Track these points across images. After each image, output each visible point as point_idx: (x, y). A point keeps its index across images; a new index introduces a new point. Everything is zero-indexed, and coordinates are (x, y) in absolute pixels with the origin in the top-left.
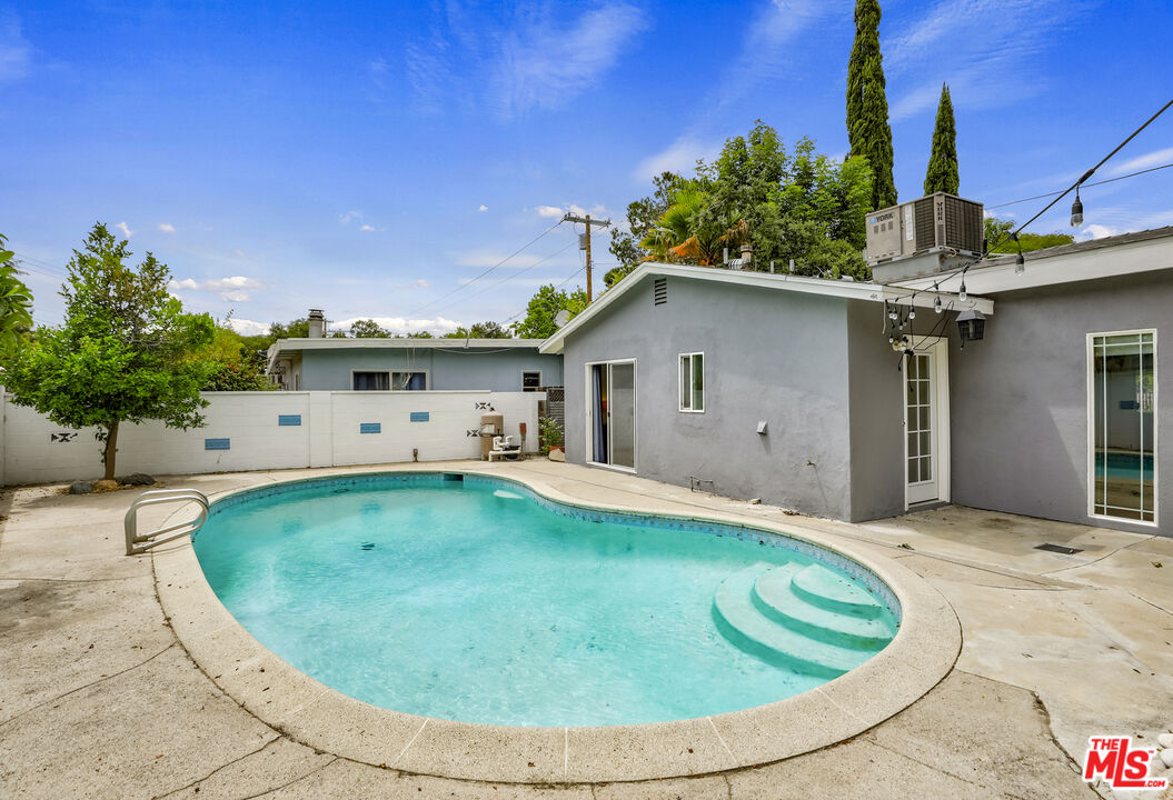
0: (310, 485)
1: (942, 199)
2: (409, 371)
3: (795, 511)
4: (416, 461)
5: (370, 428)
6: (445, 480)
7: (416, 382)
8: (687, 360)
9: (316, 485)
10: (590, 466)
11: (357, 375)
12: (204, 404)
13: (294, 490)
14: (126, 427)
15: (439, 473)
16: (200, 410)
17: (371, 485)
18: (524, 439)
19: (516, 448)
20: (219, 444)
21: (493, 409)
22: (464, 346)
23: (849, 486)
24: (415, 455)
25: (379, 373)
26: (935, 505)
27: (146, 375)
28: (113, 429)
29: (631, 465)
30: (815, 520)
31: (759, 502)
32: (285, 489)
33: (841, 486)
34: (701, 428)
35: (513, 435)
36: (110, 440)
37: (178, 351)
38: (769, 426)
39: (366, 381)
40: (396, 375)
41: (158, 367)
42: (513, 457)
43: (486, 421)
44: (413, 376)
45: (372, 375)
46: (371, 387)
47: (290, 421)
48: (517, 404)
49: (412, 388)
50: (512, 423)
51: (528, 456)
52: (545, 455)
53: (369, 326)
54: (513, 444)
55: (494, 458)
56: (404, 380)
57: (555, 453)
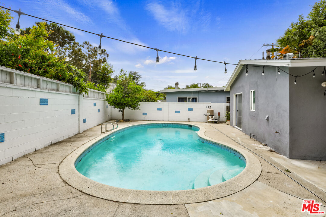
0: (157, 125)
3: (274, 150)
4: (189, 121)
5: (178, 112)
6: (189, 127)
7: (195, 100)
8: (251, 92)
9: (158, 125)
10: (234, 127)
11: (179, 98)
12: (139, 105)
13: (153, 125)
14: (127, 109)
15: (187, 125)
16: (138, 106)
17: (172, 126)
18: (219, 117)
19: (217, 120)
20: (145, 114)
21: (210, 108)
22: (206, 90)
23: (289, 143)
24: (189, 120)
25: (184, 98)
28: (124, 110)
29: (241, 127)
30: (279, 155)
31: (266, 145)
32: (151, 125)
33: (286, 143)
34: (254, 117)
35: (216, 116)
36: (123, 112)
37: (133, 93)
38: (269, 117)
39: (181, 100)
40: (189, 98)
42: (216, 122)
43: (208, 111)
44: (193, 98)
45: (182, 98)
46: (183, 101)
47: (159, 109)
48: (220, 107)
49: (193, 102)
50: (216, 112)
51: (221, 122)
52: (226, 122)
53: (207, 85)
54: (216, 118)
55: (209, 122)
56: (191, 100)
57: (228, 122)
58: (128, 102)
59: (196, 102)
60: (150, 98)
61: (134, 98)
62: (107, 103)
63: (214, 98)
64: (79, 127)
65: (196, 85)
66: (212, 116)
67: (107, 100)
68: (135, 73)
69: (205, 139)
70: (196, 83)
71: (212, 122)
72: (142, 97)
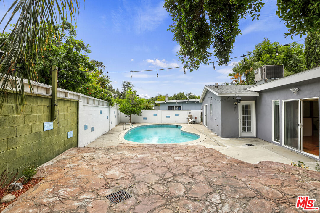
1: (265, 67)
2: (178, 106)
3: (217, 135)
5: (168, 117)
7: (180, 108)
11: (169, 107)
12: (142, 112)
14: (132, 115)
18: (196, 120)
19: (194, 122)
20: (145, 119)
21: (190, 114)
24: (176, 122)
25: (173, 107)
26: (253, 137)
27: (133, 108)
28: (131, 116)
29: (207, 126)
31: (215, 133)
33: (220, 130)
34: (212, 119)
35: (194, 119)
36: (130, 117)
37: (138, 104)
38: (216, 119)
39: (170, 108)
40: (176, 107)
41: (135, 107)
42: (194, 123)
43: (189, 116)
44: (179, 107)
45: (171, 107)
46: (171, 109)
47: (155, 115)
48: (196, 113)
49: (179, 110)
50: (194, 117)
51: (197, 123)
52: (200, 123)
53: (191, 94)
54: (194, 121)
55: (189, 123)
56: (177, 108)
57: (201, 123)
58: (134, 111)
59: (181, 110)
60: (149, 107)
61: (138, 107)
62: (119, 111)
63: (194, 106)
64: (110, 126)
65: (182, 94)
66: (192, 119)
67: (120, 109)
68: (128, 83)
69: (184, 131)
70: (182, 92)
71: (191, 123)
72: (143, 106)
